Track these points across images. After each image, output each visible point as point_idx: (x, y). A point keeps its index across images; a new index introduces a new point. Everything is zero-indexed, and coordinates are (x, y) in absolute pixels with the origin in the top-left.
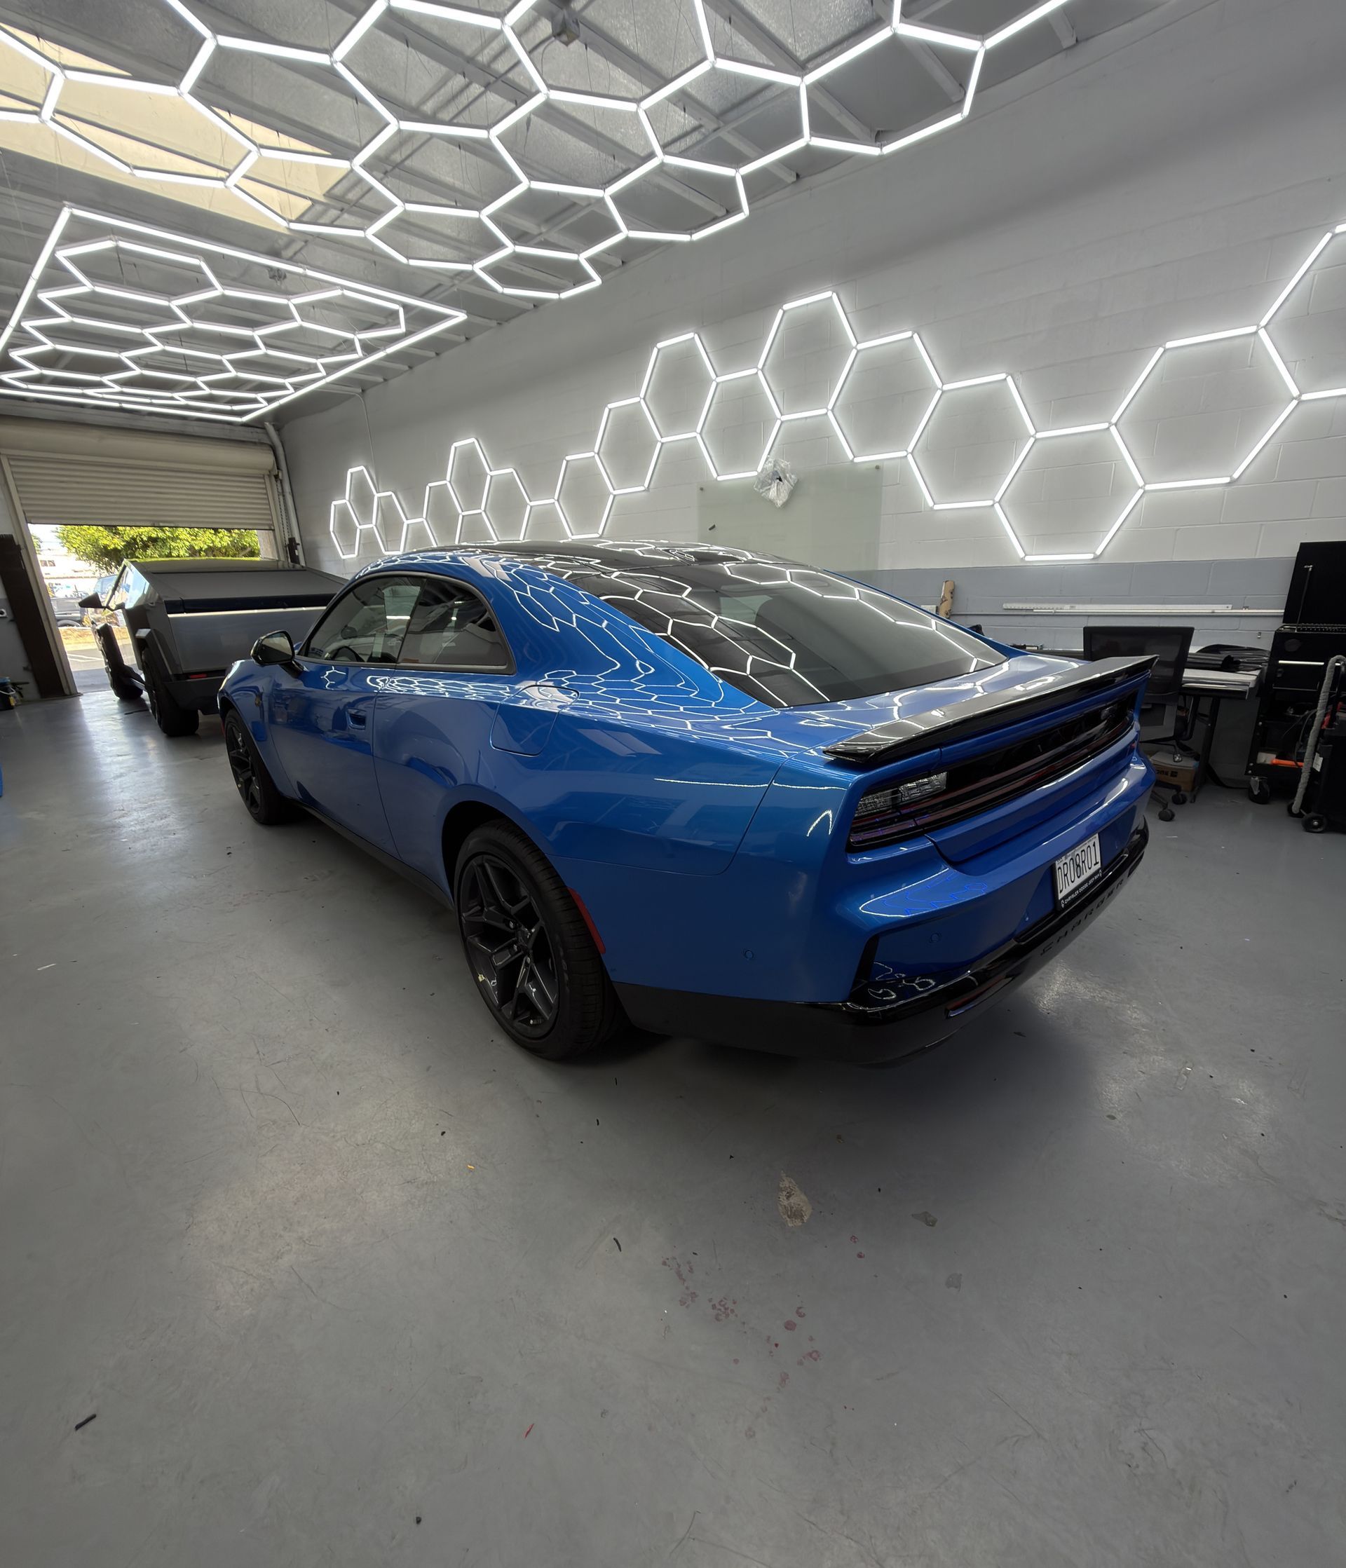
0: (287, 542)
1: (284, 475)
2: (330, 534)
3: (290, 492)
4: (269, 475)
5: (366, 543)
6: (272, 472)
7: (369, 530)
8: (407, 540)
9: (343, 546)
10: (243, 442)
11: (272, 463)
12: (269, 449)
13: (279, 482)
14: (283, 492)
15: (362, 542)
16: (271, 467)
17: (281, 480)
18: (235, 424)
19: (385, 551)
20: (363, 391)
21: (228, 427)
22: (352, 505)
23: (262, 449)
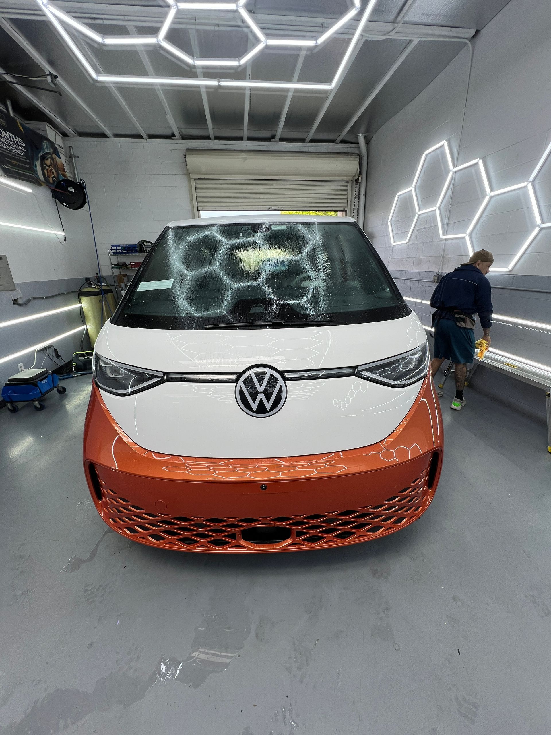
2: (387, 224)
3: (365, 193)
4: (352, 181)
5: (421, 229)
6: (354, 177)
7: (429, 214)
8: (482, 218)
9: (396, 234)
10: (339, 153)
11: (357, 169)
12: (357, 158)
13: (358, 186)
14: (359, 194)
15: (416, 228)
16: (355, 172)
17: (360, 183)
18: (337, 141)
19: (443, 235)
20: (477, 32)
21: (331, 144)
22: (417, 191)
23: (351, 158)
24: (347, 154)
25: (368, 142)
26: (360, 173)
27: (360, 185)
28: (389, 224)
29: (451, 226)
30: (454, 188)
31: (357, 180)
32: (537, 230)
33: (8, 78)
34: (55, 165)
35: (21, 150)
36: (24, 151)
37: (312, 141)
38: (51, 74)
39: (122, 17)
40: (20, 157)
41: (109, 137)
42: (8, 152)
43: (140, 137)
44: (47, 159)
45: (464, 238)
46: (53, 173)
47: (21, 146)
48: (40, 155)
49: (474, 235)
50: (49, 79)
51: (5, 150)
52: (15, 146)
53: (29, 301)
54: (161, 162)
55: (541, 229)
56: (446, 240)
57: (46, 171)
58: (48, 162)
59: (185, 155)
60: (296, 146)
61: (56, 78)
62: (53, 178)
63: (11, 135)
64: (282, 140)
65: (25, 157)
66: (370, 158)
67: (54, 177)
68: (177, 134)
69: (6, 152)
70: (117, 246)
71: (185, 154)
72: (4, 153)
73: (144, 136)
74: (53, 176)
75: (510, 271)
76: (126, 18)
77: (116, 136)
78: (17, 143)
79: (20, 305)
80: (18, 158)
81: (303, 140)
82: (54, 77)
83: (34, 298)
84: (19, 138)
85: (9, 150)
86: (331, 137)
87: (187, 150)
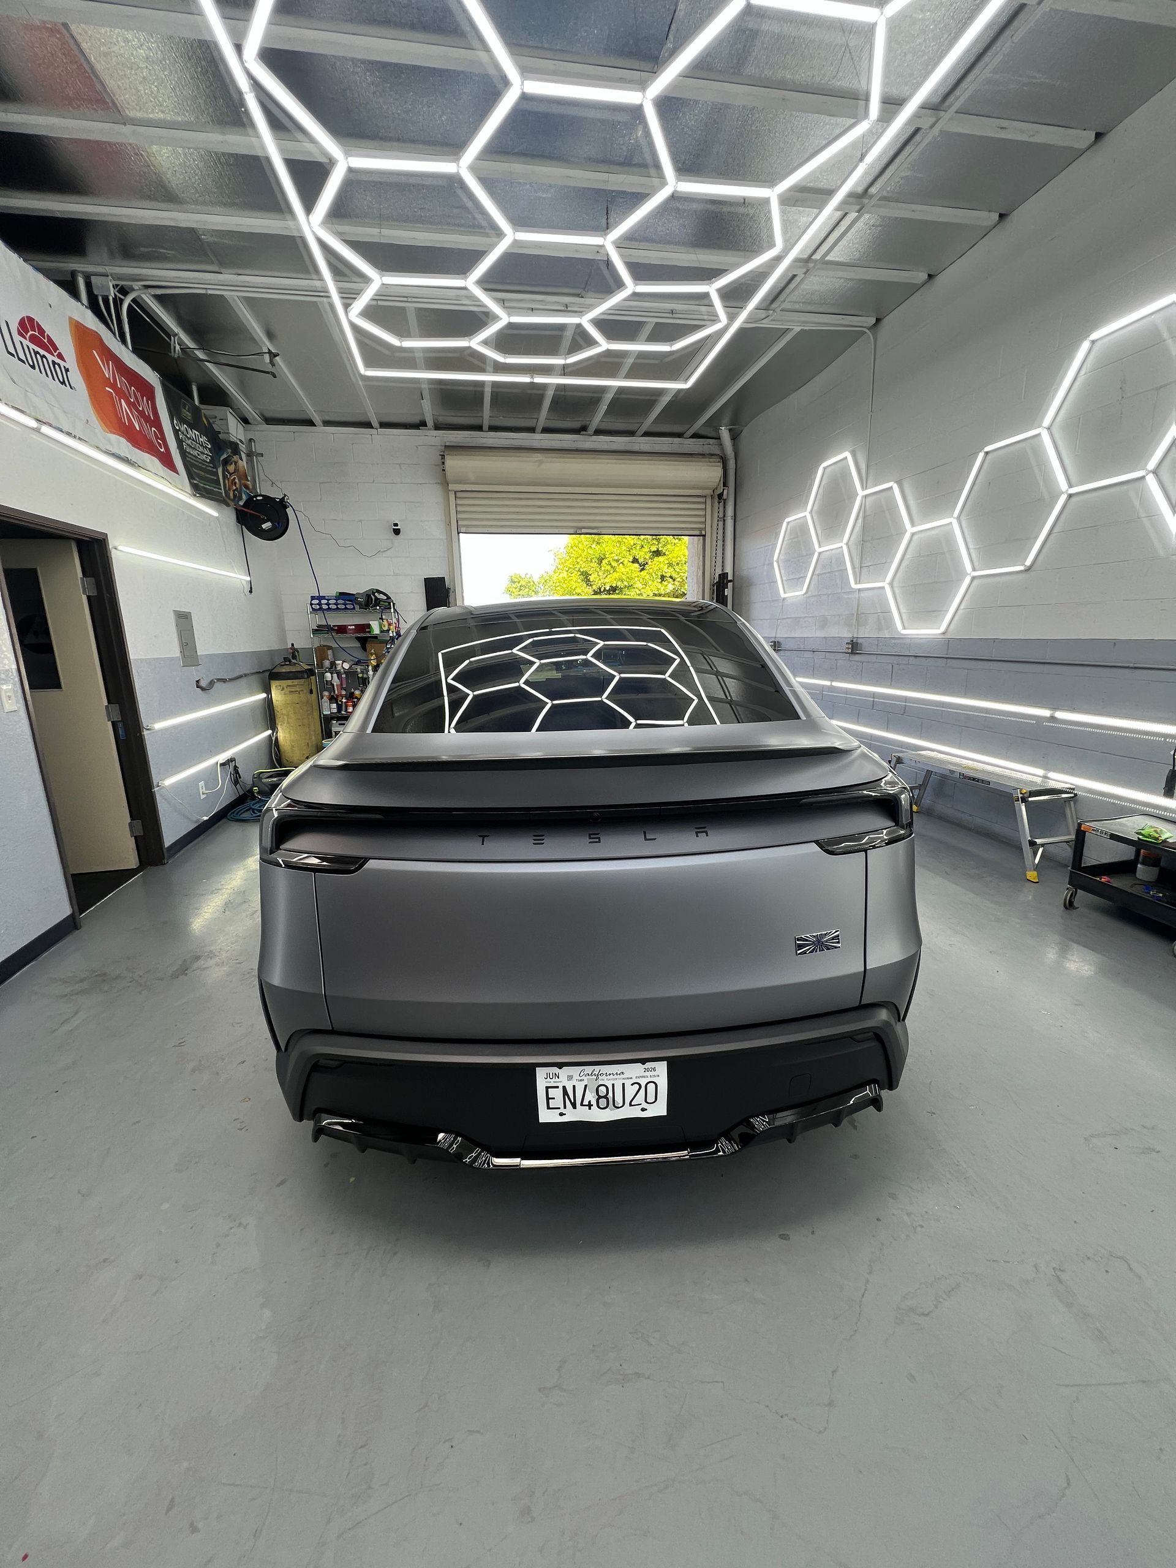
0: (717, 580)
1: (729, 493)
2: (771, 564)
3: (733, 515)
4: (712, 495)
5: (825, 573)
6: (716, 491)
7: (833, 551)
8: (904, 561)
9: (786, 580)
10: (691, 455)
11: (719, 479)
12: (719, 462)
13: (721, 504)
14: (724, 516)
15: (817, 572)
16: (716, 484)
17: (725, 500)
18: (685, 436)
19: (856, 583)
20: (878, 320)
21: (677, 440)
22: (815, 517)
23: (710, 462)
24: (703, 455)
25: (735, 437)
26: (724, 485)
27: (725, 503)
28: (775, 564)
29: (864, 570)
30: (865, 517)
31: (720, 496)
32: (967, 580)
33: (200, 355)
34: (236, 471)
35: (207, 454)
36: (210, 456)
37: (647, 434)
38: (270, 352)
39: (405, 299)
40: (207, 466)
41: (316, 426)
42: (194, 458)
43: (368, 425)
44: (232, 464)
45: (883, 588)
46: (235, 483)
47: (206, 447)
48: (222, 459)
49: (895, 584)
50: (267, 358)
51: (192, 457)
52: (201, 449)
53: (212, 684)
54: (399, 464)
55: (973, 578)
56: (859, 590)
57: (227, 481)
58: (231, 468)
59: (443, 457)
60: (620, 442)
61: (276, 355)
62: (234, 491)
63: (197, 433)
64: (598, 432)
65: (211, 465)
66: (738, 462)
67: (236, 490)
68: (430, 423)
69: (192, 459)
70: (320, 598)
71: (442, 453)
72: (191, 461)
73: (375, 424)
74: (234, 488)
75: (944, 633)
76: (410, 300)
77: (327, 423)
78: (202, 445)
79: (203, 689)
80: (204, 467)
81: (631, 433)
82: (273, 355)
83: (219, 680)
84: (205, 438)
85: (195, 456)
86: (676, 429)
87: (448, 447)
